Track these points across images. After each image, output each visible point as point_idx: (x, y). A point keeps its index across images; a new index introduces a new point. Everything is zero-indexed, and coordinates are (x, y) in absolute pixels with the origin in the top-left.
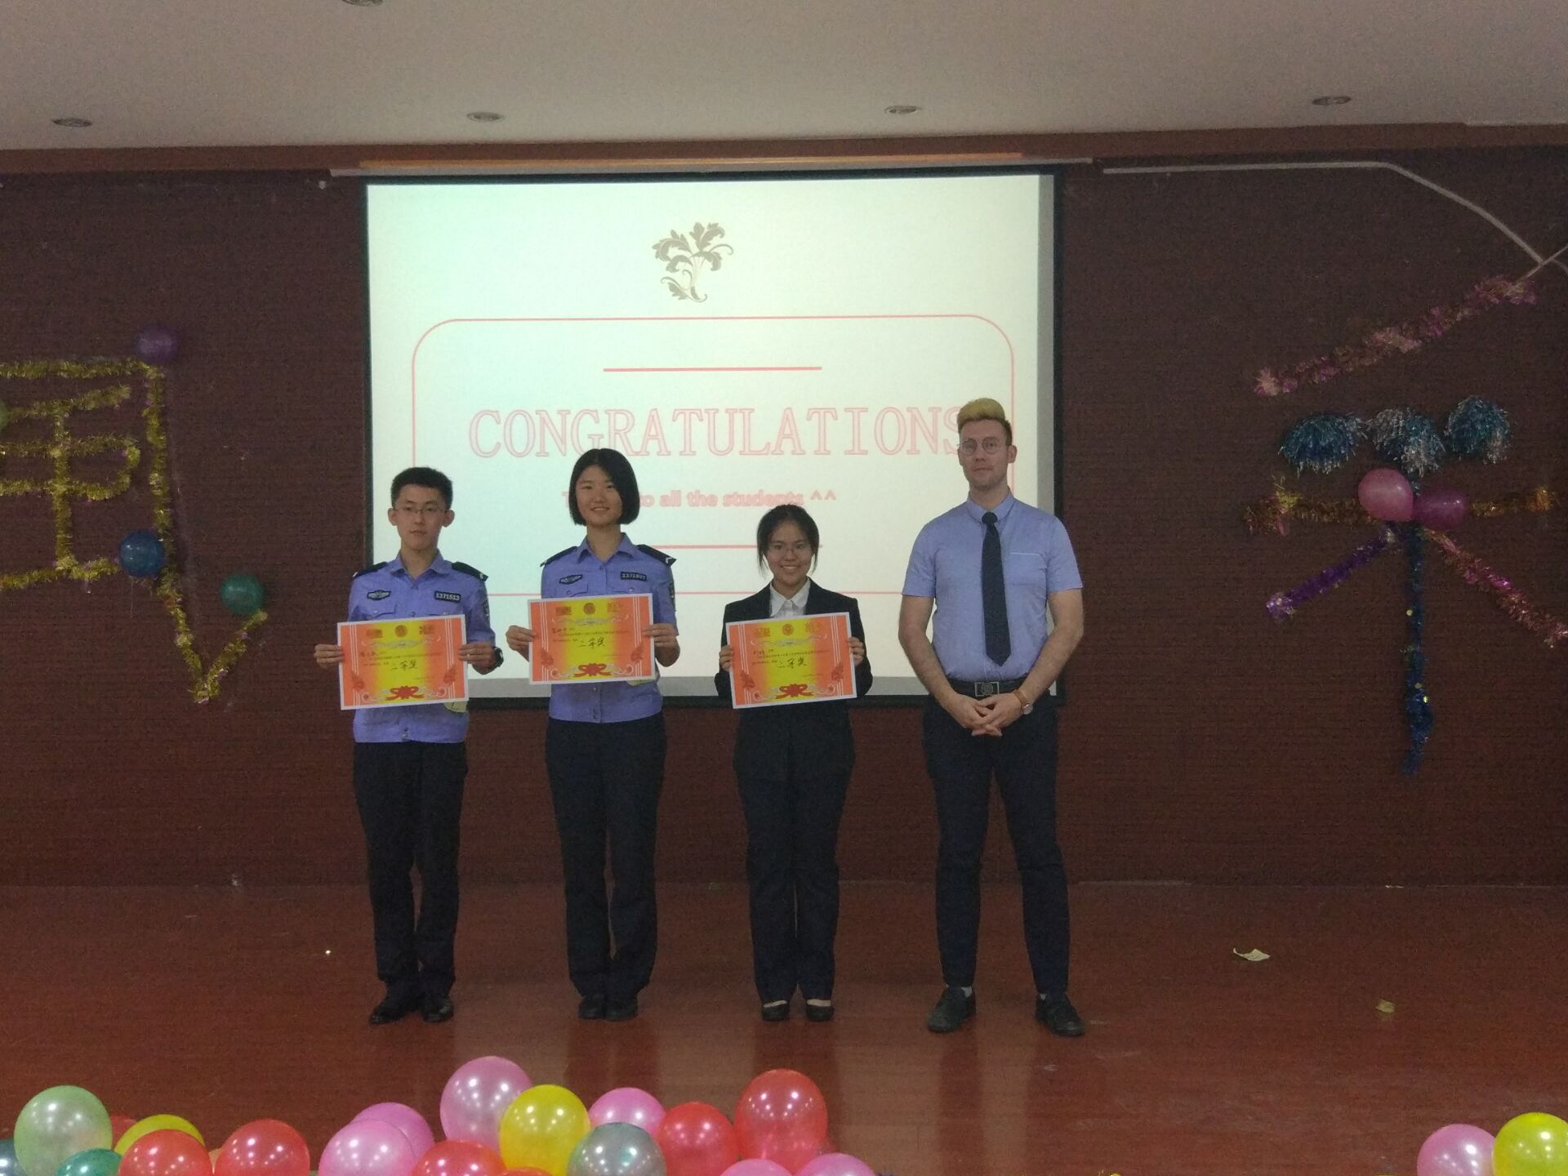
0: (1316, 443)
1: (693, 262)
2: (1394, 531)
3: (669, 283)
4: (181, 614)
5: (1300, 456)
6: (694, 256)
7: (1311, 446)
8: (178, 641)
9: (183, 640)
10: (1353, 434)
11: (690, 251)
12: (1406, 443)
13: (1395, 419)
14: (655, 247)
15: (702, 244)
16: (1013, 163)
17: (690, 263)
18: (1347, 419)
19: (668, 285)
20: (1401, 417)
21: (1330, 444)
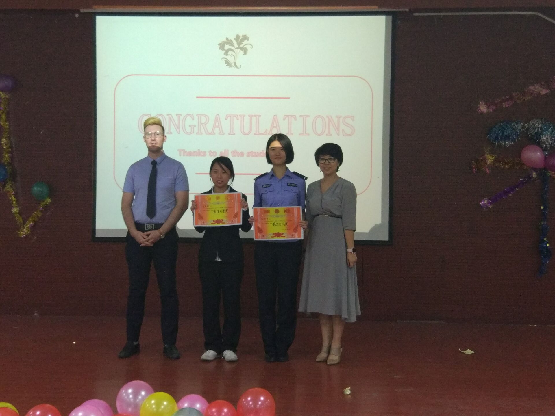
0: (503, 133)
1: (235, 52)
2: (536, 172)
3: (225, 60)
4: (14, 199)
5: (496, 138)
6: (235, 49)
7: (501, 135)
8: (13, 211)
9: (15, 210)
10: (520, 130)
11: (234, 47)
12: (542, 134)
13: (538, 124)
14: (219, 44)
15: (239, 44)
16: (374, 10)
17: (234, 52)
18: (517, 124)
19: (224, 61)
20: (540, 123)
21: (509, 134)
